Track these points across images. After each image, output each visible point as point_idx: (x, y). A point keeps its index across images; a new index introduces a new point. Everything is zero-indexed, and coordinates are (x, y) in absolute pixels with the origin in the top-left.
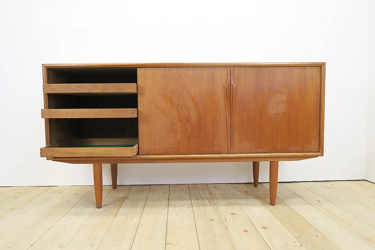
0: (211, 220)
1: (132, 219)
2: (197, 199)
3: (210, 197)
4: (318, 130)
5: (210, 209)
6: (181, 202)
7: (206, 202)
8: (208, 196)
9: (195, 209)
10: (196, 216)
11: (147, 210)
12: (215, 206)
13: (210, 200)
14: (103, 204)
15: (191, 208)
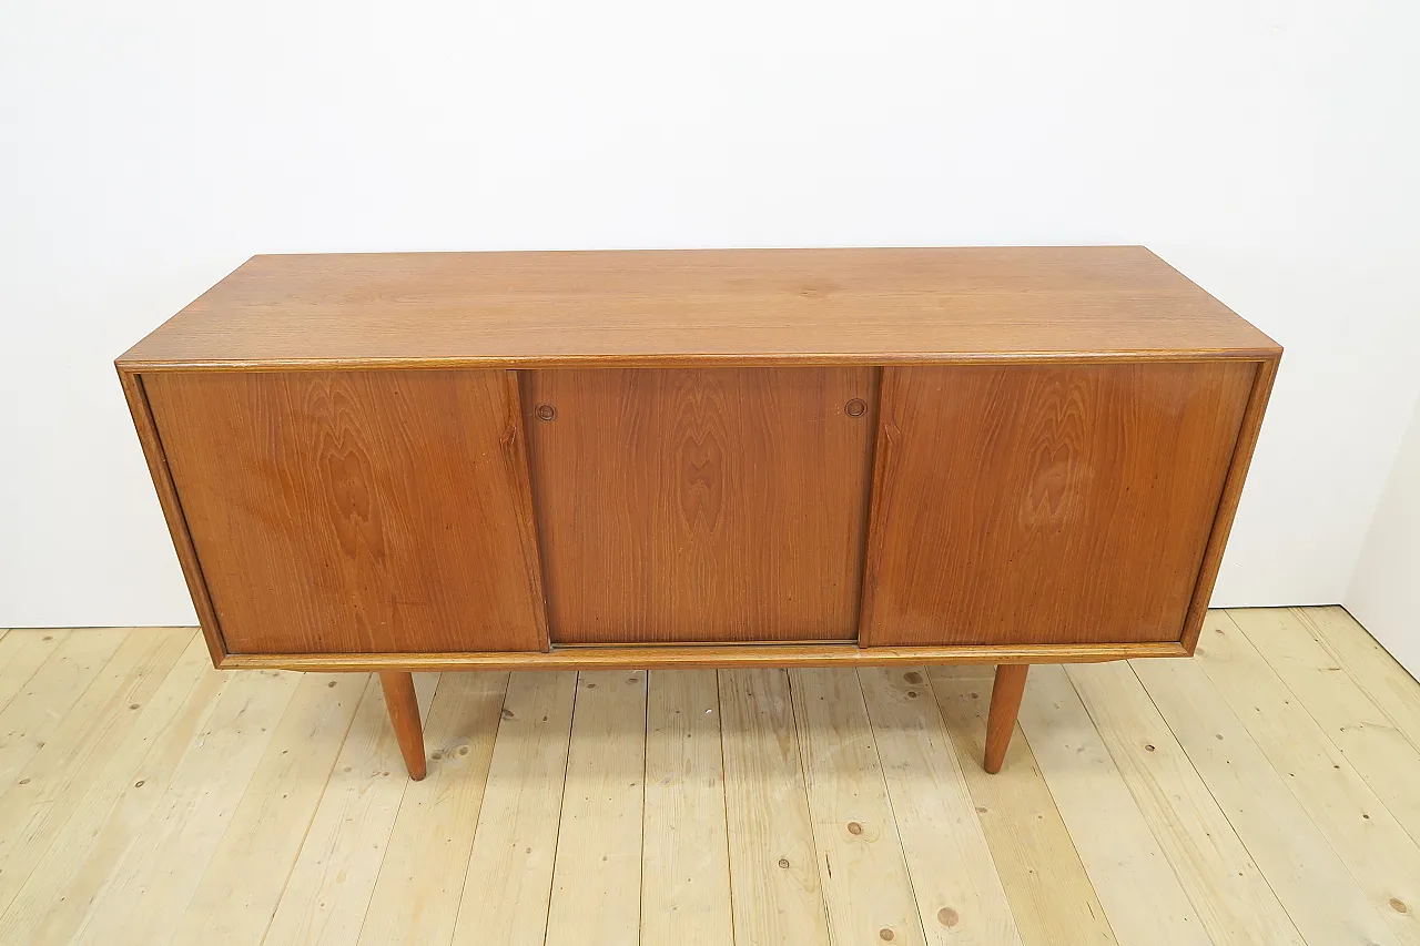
0: (784, 863)
1: (529, 851)
2: (741, 727)
3: (784, 710)
4: (1193, 579)
5: (780, 790)
6: (688, 743)
7: (771, 743)
8: (779, 705)
9: (733, 786)
10: (732, 836)
11: (576, 790)
12: (799, 776)
13: (782, 732)
14: (429, 749)
15: (719, 787)
